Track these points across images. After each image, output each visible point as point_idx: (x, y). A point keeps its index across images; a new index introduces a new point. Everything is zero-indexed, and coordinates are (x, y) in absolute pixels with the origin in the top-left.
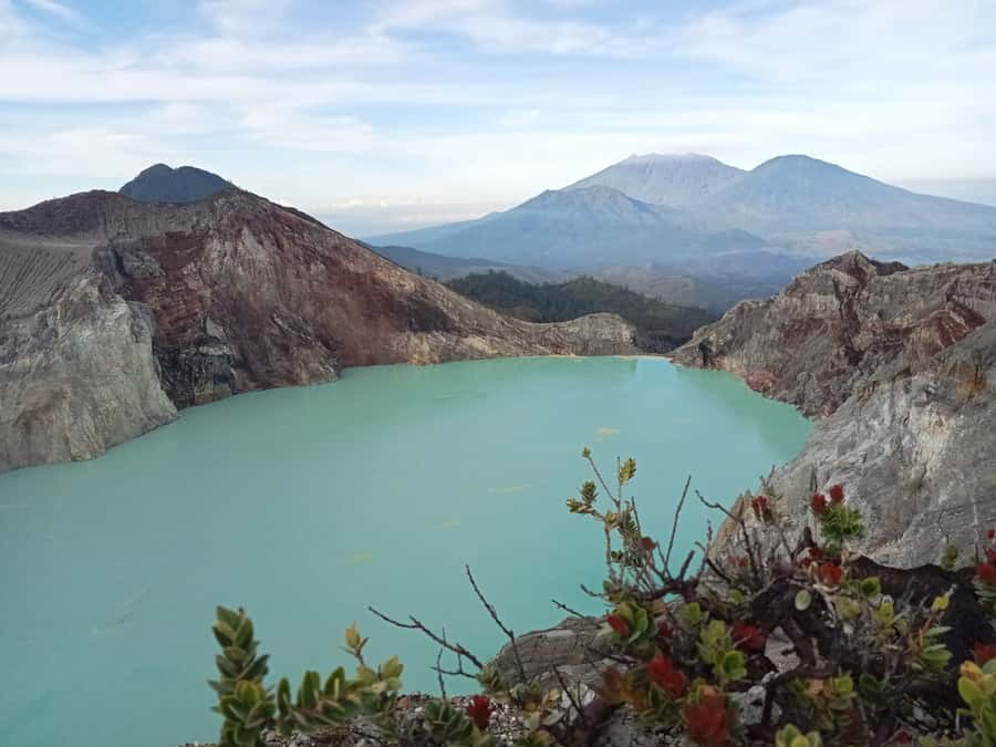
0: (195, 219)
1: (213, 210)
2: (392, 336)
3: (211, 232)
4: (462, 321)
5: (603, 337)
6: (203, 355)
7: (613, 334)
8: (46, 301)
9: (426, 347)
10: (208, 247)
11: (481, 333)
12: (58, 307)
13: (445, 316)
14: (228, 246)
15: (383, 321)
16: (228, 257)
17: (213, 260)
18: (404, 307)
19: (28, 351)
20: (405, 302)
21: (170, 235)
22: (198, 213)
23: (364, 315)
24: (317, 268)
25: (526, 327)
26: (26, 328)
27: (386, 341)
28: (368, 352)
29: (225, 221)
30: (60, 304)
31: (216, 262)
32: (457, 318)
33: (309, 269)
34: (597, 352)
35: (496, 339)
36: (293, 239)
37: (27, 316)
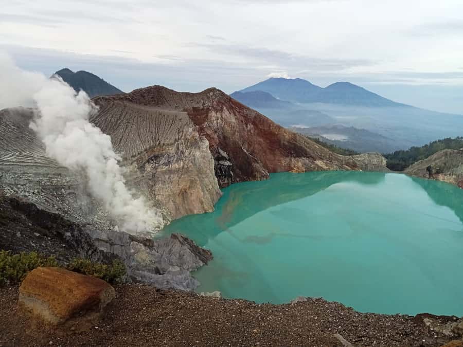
0: (202, 101)
1: (208, 98)
2: (282, 158)
3: (210, 108)
4: (313, 153)
5: (374, 163)
6: (222, 165)
7: (378, 162)
8: (177, 138)
9: (300, 164)
10: (210, 115)
11: (321, 159)
12: (183, 141)
13: (306, 151)
14: (219, 115)
15: (277, 152)
16: (220, 120)
17: (213, 121)
18: (286, 146)
19: (176, 161)
20: (286, 143)
21: (194, 108)
22: (203, 99)
23: (269, 149)
24: (250, 126)
25: (341, 157)
26: (172, 150)
27: (280, 161)
28: (272, 166)
29: (215, 103)
30: (184, 139)
31: (215, 122)
32: (311, 152)
33: (247, 127)
34: (371, 170)
35: (328, 162)
36: (240, 112)
37: (172, 144)
